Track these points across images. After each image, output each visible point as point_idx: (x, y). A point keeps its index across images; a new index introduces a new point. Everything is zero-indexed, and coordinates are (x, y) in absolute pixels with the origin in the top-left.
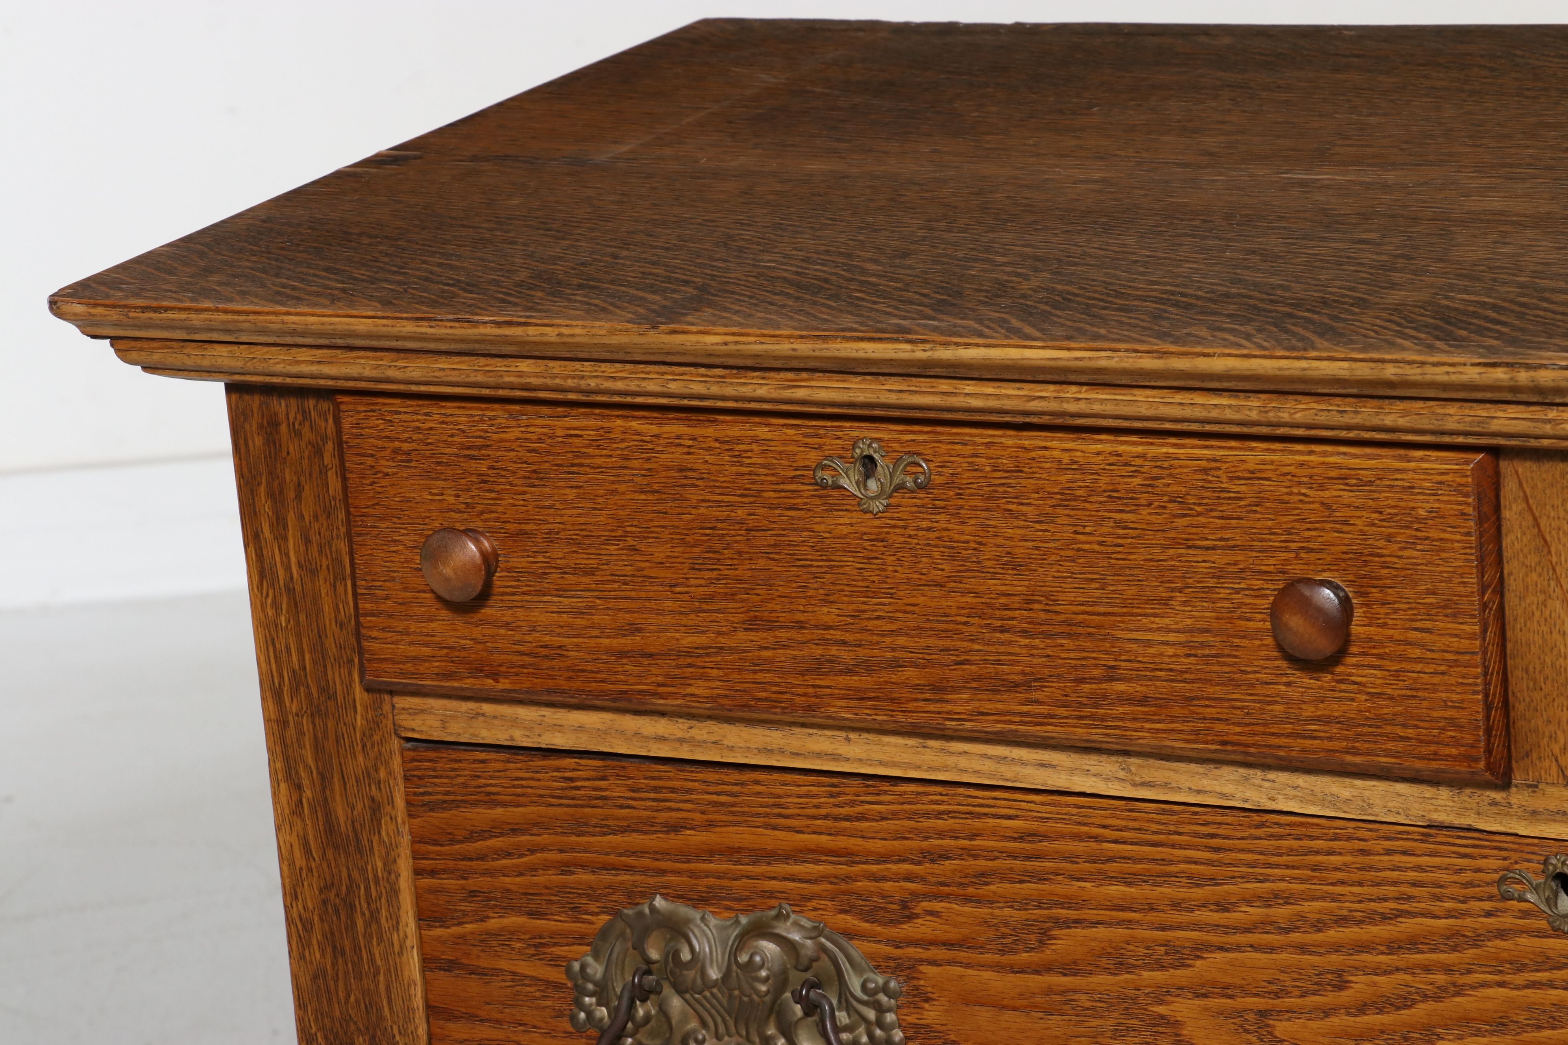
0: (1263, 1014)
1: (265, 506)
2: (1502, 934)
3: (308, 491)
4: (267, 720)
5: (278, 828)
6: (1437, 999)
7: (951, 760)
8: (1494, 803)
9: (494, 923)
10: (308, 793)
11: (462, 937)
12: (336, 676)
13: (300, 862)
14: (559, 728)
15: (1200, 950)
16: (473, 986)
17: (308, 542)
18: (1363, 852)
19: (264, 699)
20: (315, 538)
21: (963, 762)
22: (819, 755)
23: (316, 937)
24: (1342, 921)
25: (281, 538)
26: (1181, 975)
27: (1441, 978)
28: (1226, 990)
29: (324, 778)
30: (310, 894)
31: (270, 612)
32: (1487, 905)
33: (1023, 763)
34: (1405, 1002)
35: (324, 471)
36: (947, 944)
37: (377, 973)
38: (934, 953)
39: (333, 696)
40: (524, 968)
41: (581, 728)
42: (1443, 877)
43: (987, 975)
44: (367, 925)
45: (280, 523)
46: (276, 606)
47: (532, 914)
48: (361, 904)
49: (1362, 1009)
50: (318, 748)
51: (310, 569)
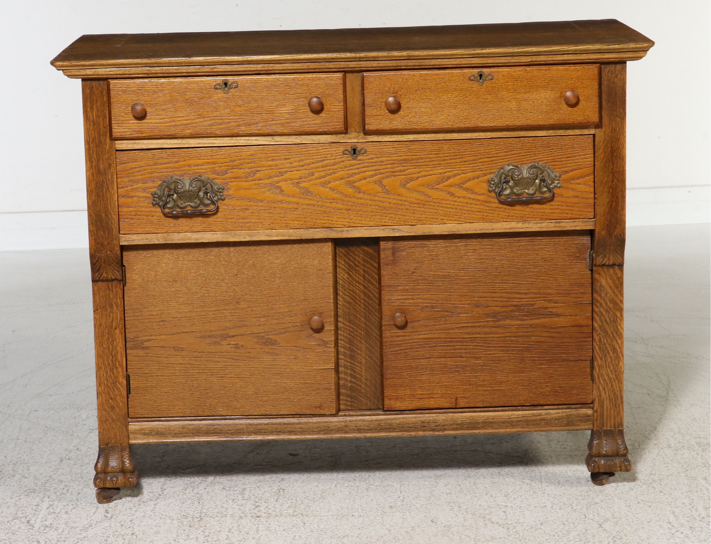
0: (298, 183)
1: (89, 104)
2: (343, 161)
3: (99, 101)
4: (86, 149)
5: (86, 172)
6: (331, 175)
7: (238, 141)
8: (343, 137)
9: (135, 187)
10: (94, 164)
11: (127, 190)
12: (102, 138)
13: (91, 178)
14: (153, 144)
15: (286, 172)
16: (130, 200)
17: (98, 111)
18: (318, 150)
19: (85, 145)
20: (100, 110)
21: (241, 142)
22: (209, 143)
23: (94, 193)
24: (313, 163)
25: (92, 110)
26: (282, 178)
27: (332, 171)
28: (291, 179)
29: (98, 160)
30: (93, 185)
31: (88, 126)
32: (341, 156)
33: (253, 140)
34: (325, 176)
35: (103, 96)
36: (235, 178)
37: (107, 200)
38: (233, 180)
39: (102, 143)
40: (141, 194)
41: (158, 143)
42: (332, 152)
43: (243, 183)
44: (106, 190)
45: (92, 108)
46: (90, 125)
47: (143, 183)
48: (105, 186)
49: (317, 179)
50: (97, 154)
51: (98, 117)
